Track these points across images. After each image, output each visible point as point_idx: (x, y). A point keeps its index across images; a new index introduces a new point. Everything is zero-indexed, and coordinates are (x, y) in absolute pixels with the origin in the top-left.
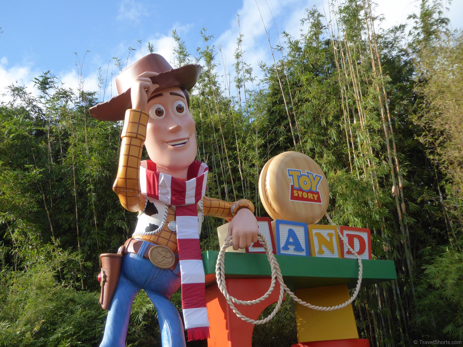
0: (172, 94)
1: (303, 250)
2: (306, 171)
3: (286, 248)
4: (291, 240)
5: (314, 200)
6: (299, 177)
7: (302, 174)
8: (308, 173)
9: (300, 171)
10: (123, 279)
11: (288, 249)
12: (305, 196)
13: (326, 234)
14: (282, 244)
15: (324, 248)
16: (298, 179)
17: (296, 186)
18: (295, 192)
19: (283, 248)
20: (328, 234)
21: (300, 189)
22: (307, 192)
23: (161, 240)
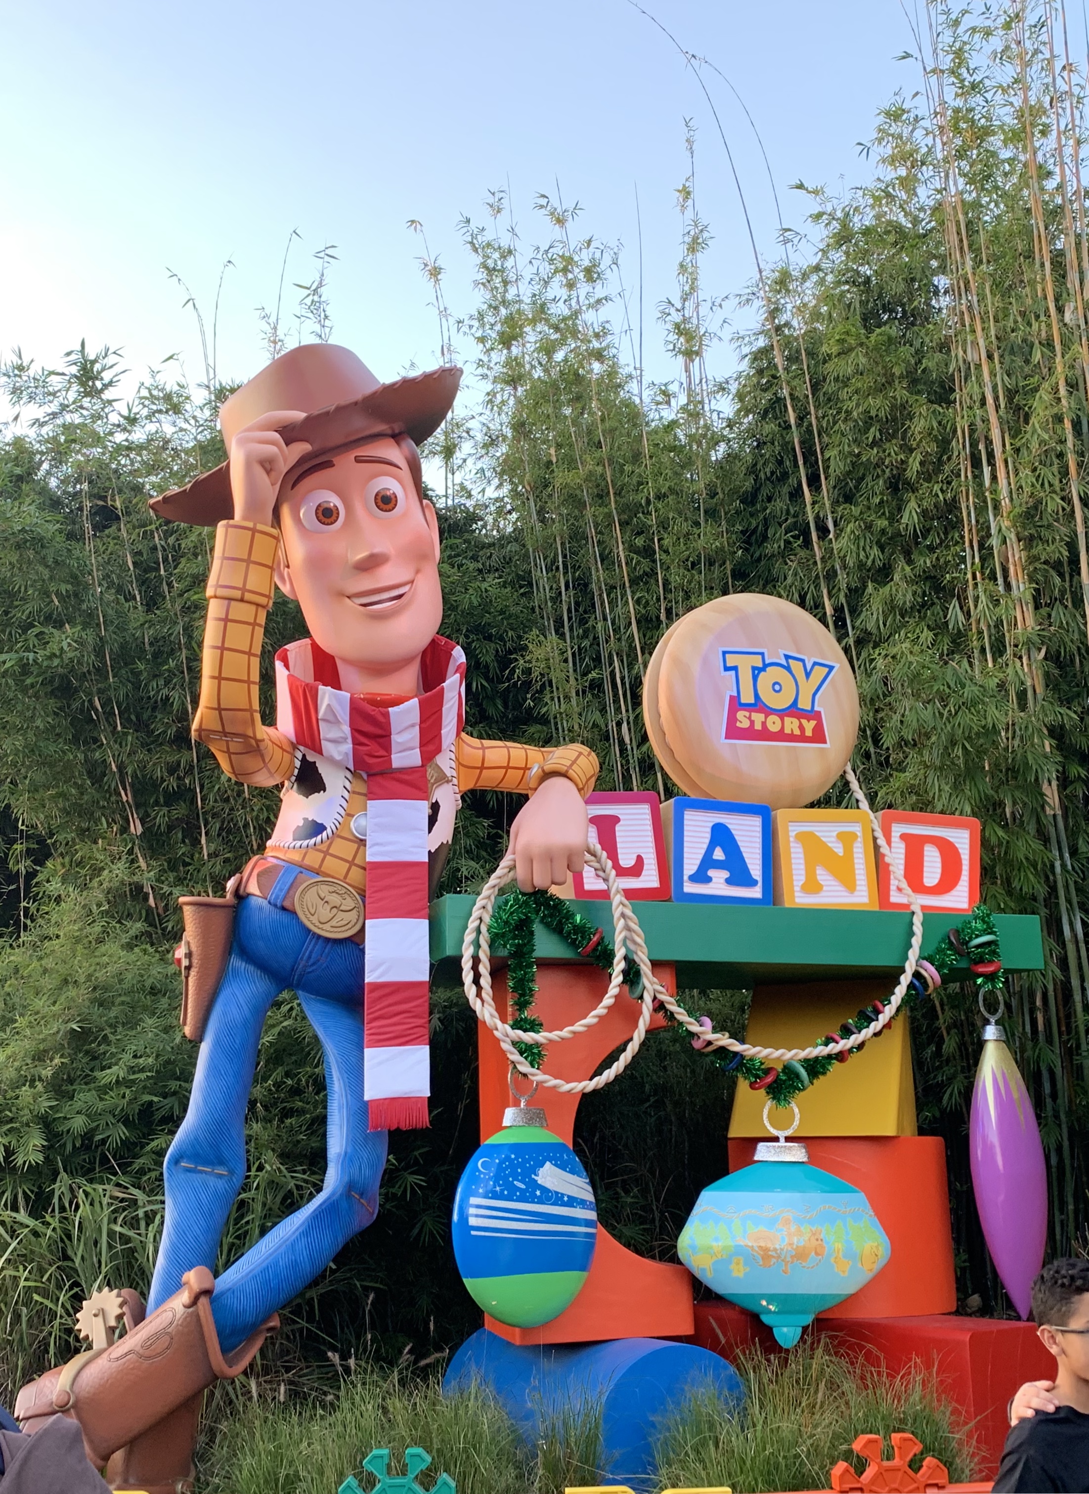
0: (360, 459)
1: (752, 883)
2: (782, 652)
3: (701, 877)
4: (719, 854)
5: (802, 738)
6: (756, 672)
7: (767, 662)
8: (787, 657)
9: (762, 654)
10: (236, 962)
11: (709, 880)
12: (774, 724)
13: (835, 834)
14: (691, 866)
15: (822, 875)
16: (755, 678)
17: (747, 698)
18: (741, 715)
19: (694, 878)
20: (841, 836)
21: (758, 706)
22: (782, 714)
23: (331, 864)
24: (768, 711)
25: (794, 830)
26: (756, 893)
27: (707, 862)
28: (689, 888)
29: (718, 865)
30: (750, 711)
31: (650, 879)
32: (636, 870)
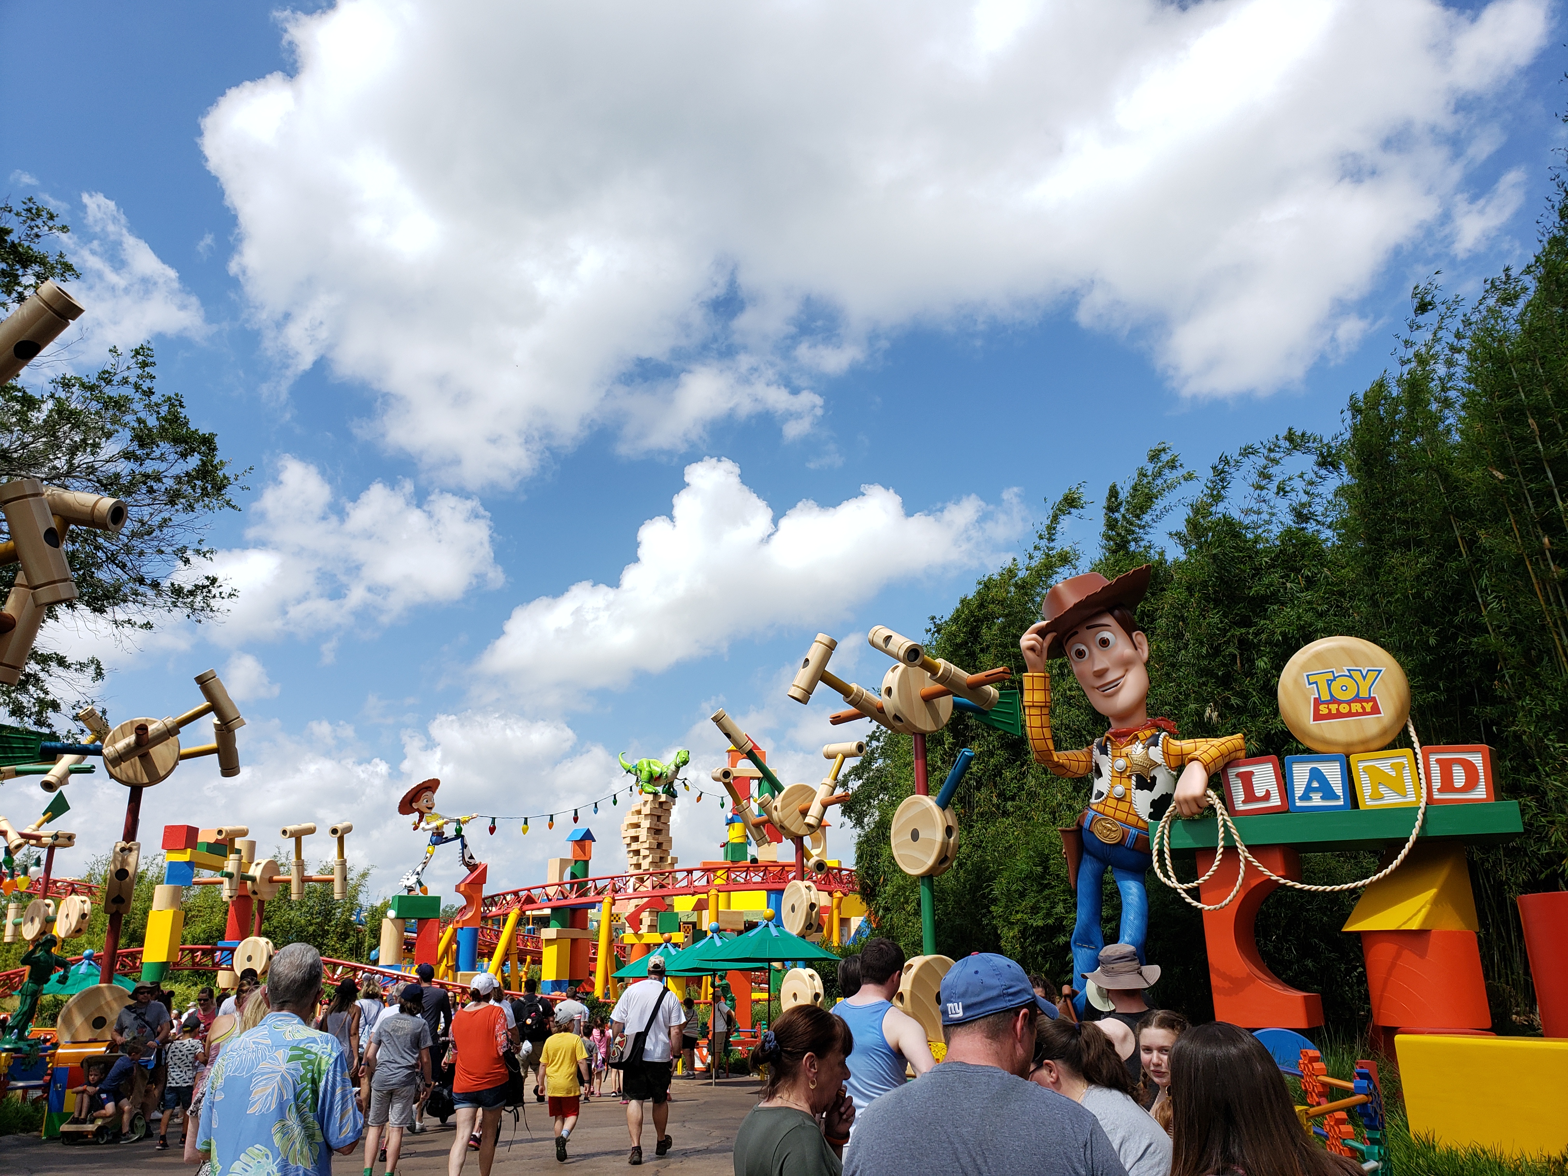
0: (1088, 628)
1: (1337, 798)
2: (1345, 668)
3: (1305, 797)
4: (1315, 784)
5: (1365, 713)
6: (1329, 683)
7: (1336, 675)
8: (1349, 670)
9: (1333, 672)
10: (1086, 857)
11: (1310, 799)
12: (1344, 708)
14: (1299, 791)
15: (1382, 790)
16: (1329, 686)
17: (1326, 697)
18: (1321, 707)
19: (1301, 798)
20: (1393, 766)
21: (1334, 700)
22: (1349, 702)
23: (1108, 811)
24: (1339, 702)
25: (1362, 765)
26: (1341, 802)
27: (1309, 789)
28: (1299, 804)
29: (1315, 790)
30: (1328, 704)
31: (1276, 801)
32: (1267, 796)
